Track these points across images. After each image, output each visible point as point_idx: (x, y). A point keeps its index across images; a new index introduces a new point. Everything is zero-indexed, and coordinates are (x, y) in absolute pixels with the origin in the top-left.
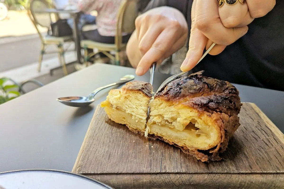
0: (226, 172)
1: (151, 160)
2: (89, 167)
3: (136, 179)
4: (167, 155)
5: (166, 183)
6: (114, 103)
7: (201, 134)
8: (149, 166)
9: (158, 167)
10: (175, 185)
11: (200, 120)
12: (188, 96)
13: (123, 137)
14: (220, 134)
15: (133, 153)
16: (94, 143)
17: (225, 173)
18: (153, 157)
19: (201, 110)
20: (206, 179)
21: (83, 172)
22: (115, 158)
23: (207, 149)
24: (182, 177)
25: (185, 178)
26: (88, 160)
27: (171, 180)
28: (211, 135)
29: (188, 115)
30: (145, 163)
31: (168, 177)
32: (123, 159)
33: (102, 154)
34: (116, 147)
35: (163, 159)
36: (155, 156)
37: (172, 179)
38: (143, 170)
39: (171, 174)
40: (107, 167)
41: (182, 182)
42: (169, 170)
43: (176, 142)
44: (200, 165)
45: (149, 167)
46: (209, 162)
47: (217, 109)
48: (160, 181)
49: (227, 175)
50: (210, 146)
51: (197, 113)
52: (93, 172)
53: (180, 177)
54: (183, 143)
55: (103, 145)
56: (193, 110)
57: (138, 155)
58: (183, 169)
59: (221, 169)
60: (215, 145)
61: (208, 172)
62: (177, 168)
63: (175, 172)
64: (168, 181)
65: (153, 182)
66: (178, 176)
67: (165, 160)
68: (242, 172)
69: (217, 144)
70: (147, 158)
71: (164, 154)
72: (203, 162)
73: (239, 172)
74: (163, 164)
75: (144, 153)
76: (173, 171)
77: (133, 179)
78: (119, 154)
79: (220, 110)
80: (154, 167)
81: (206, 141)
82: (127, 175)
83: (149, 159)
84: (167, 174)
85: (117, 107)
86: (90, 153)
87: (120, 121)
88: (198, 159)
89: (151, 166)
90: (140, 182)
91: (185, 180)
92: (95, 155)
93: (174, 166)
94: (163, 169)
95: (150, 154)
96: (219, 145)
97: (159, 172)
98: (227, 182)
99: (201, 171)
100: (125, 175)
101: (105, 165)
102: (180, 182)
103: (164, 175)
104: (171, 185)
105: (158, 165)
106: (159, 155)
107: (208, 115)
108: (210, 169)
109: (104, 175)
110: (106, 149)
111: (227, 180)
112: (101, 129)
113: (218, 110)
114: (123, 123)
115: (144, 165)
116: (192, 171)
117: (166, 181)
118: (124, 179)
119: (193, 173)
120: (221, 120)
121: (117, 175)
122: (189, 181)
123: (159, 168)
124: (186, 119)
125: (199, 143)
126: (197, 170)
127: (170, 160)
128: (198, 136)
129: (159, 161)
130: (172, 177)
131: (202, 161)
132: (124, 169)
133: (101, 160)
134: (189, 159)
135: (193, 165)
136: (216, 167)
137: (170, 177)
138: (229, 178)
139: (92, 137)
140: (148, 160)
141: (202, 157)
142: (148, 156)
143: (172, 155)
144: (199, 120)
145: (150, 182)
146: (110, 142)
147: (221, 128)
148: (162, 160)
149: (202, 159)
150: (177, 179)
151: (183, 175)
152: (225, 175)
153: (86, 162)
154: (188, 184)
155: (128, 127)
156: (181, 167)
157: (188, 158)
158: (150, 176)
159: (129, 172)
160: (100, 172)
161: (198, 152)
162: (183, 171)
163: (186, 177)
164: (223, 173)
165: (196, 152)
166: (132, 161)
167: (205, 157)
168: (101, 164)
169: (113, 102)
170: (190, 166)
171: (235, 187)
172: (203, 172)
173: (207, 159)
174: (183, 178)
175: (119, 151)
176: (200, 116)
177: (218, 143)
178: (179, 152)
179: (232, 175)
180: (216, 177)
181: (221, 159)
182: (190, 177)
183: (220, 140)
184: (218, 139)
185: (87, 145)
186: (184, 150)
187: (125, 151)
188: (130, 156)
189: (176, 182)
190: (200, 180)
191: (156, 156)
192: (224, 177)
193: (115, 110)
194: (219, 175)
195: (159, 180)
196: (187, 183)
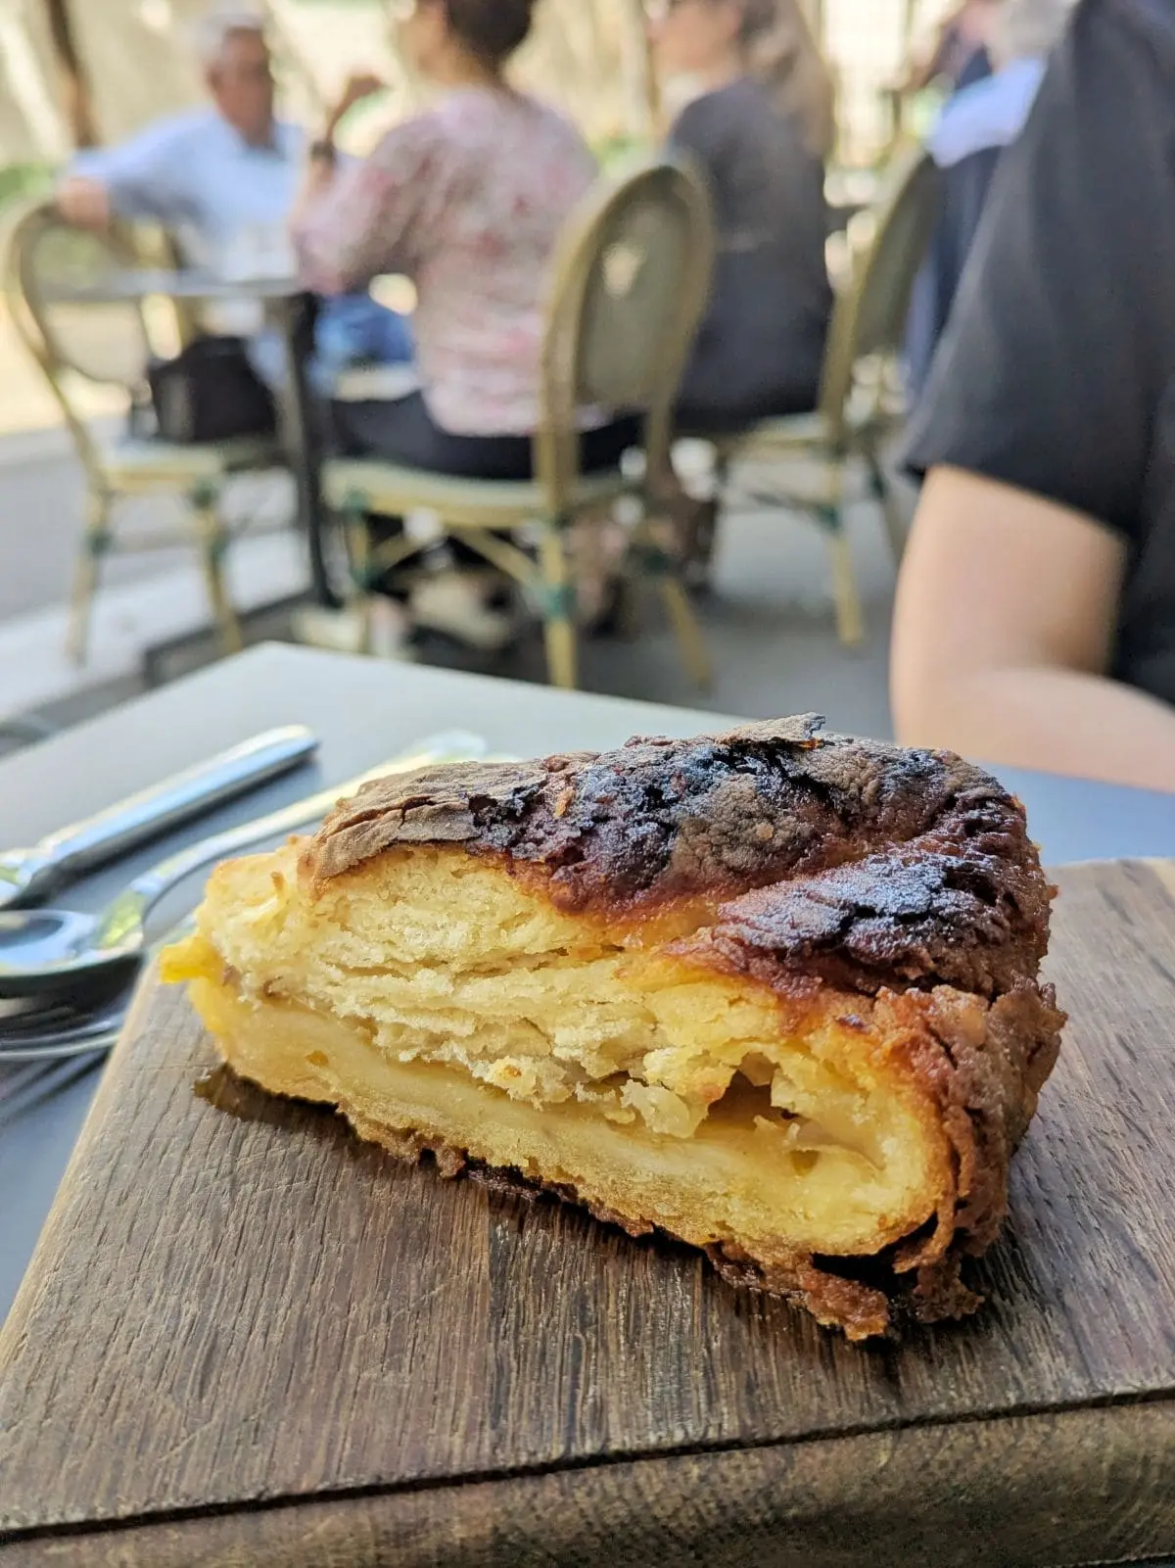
0: (1013, 1401)
1: (500, 1368)
2: (52, 1474)
3: (397, 1524)
4: (611, 1311)
5: (612, 1535)
6: (244, 957)
7: (818, 1148)
8: (484, 1416)
9: (551, 1413)
10: (678, 1540)
11: (797, 1059)
12: (711, 885)
13: (311, 1199)
14: (943, 1144)
15: (377, 1318)
16: (103, 1267)
17: (1008, 1413)
18: (516, 1338)
19: (798, 986)
20: (881, 1470)
21: (6, 1519)
22: (247, 1372)
23: (873, 1252)
24: (722, 1476)
25: (740, 1482)
26: (46, 1417)
27: (647, 1506)
28: (884, 1155)
29: (719, 1033)
30: (460, 1396)
31: (620, 1487)
32: (303, 1380)
33: (156, 1356)
34: (256, 1281)
35: (588, 1343)
36: (531, 1327)
37: (651, 1499)
38: (446, 1447)
39: (643, 1463)
40: (185, 1460)
41: (722, 1508)
42: (622, 1429)
43: (662, 1213)
44: (838, 1363)
45: (487, 1427)
46: (897, 1337)
47: (908, 965)
48: (567, 1522)
49: (1020, 1424)
50: (893, 1227)
51: (771, 1012)
52: (77, 1516)
53: (703, 1479)
54: (713, 1216)
55: (166, 1274)
56: (746, 992)
57: (411, 1336)
58: (725, 1410)
59: (980, 1386)
60: (924, 1217)
61: (897, 1413)
62: (680, 1408)
63: (667, 1443)
64: (622, 1513)
65: (522, 1534)
66: (694, 1468)
67: (601, 1354)
68: (1119, 1389)
69: (930, 1211)
70: (471, 1354)
71: (591, 1305)
72: (855, 1339)
73: (1099, 1394)
74: (587, 1385)
75: (457, 1310)
76: (652, 1439)
77: (375, 1527)
78: (275, 1337)
79: (923, 968)
80: (524, 1422)
81: (859, 1195)
82: (333, 1505)
83: (491, 1356)
84: (610, 1467)
85: (269, 983)
86: (67, 1358)
87: (296, 1082)
88: (824, 1321)
89: (497, 1411)
90: (423, 1545)
91: (740, 1499)
92: (104, 1369)
93: (662, 1392)
94: (583, 1430)
95: (499, 1312)
96: (945, 1215)
97: (555, 1455)
98: (1024, 1475)
99: (848, 1412)
100: (317, 1509)
101: (171, 1443)
102: (709, 1512)
103: (594, 1471)
104: (651, 1541)
105: (550, 1403)
106: (556, 1318)
107: (843, 1023)
108: (907, 1394)
109: (162, 1527)
110: (185, 1307)
111: (1027, 1458)
112: (161, 1149)
113: (913, 974)
114: (315, 1095)
115: (449, 1412)
116: (787, 1422)
117: (609, 1520)
118: (307, 1537)
119: (796, 1432)
120: (935, 1047)
121: (259, 1514)
122: (768, 1496)
123: (555, 1426)
124: (705, 1058)
125: (811, 1214)
126: (822, 1412)
127: (631, 1350)
128: (805, 1161)
129: (554, 1371)
130: (649, 1478)
131: (850, 1337)
132: (308, 1456)
133: (148, 1399)
134: (762, 1324)
135: (794, 1368)
136: (946, 1370)
137: (637, 1487)
138: (1035, 1443)
139: (92, 1222)
140: (482, 1365)
141: (846, 1307)
142: (481, 1331)
143: (647, 1308)
144: (792, 1063)
145: (500, 1538)
146: (216, 1244)
147: (945, 1102)
148: (577, 1357)
149: (847, 1321)
150: (687, 1494)
151: (724, 1454)
152: (1011, 1424)
153: (36, 1433)
154: (766, 1524)
155: (352, 1120)
156: (709, 1395)
157: (757, 1317)
158: (498, 1494)
159: (341, 1480)
160: (135, 1507)
161: (814, 1271)
162: (725, 1426)
163: (744, 1470)
164: (994, 1415)
165: (806, 1277)
166: (368, 1386)
167: (866, 1305)
168: (144, 1439)
169: (237, 949)
170: (771, 1384)
171: (1080, 1500)
172: (864, 1420)
173: (879, 1324)
174: (725, 1480)
175: (282, 1311)
176: (794, 1031)
177: (936, 1202)
178: (698, 1276)
179: (1059, 1417)
180: (951, 1448)
181: (981, 1305)
182: (771, 1464)
183: (952, 1184)
184: (930, 1174)
185: (51, 1293)
186: (730, 1262)
187: (323, 1307)
188: (356, 1349)
189: (682, 1514)
190: (841, 1480)
191: (536, 1328)
192: (1002, 1442)
193: (257, 1004)
194: (968, 1427)
195: (561, 1517)
196: (757, 1511)
